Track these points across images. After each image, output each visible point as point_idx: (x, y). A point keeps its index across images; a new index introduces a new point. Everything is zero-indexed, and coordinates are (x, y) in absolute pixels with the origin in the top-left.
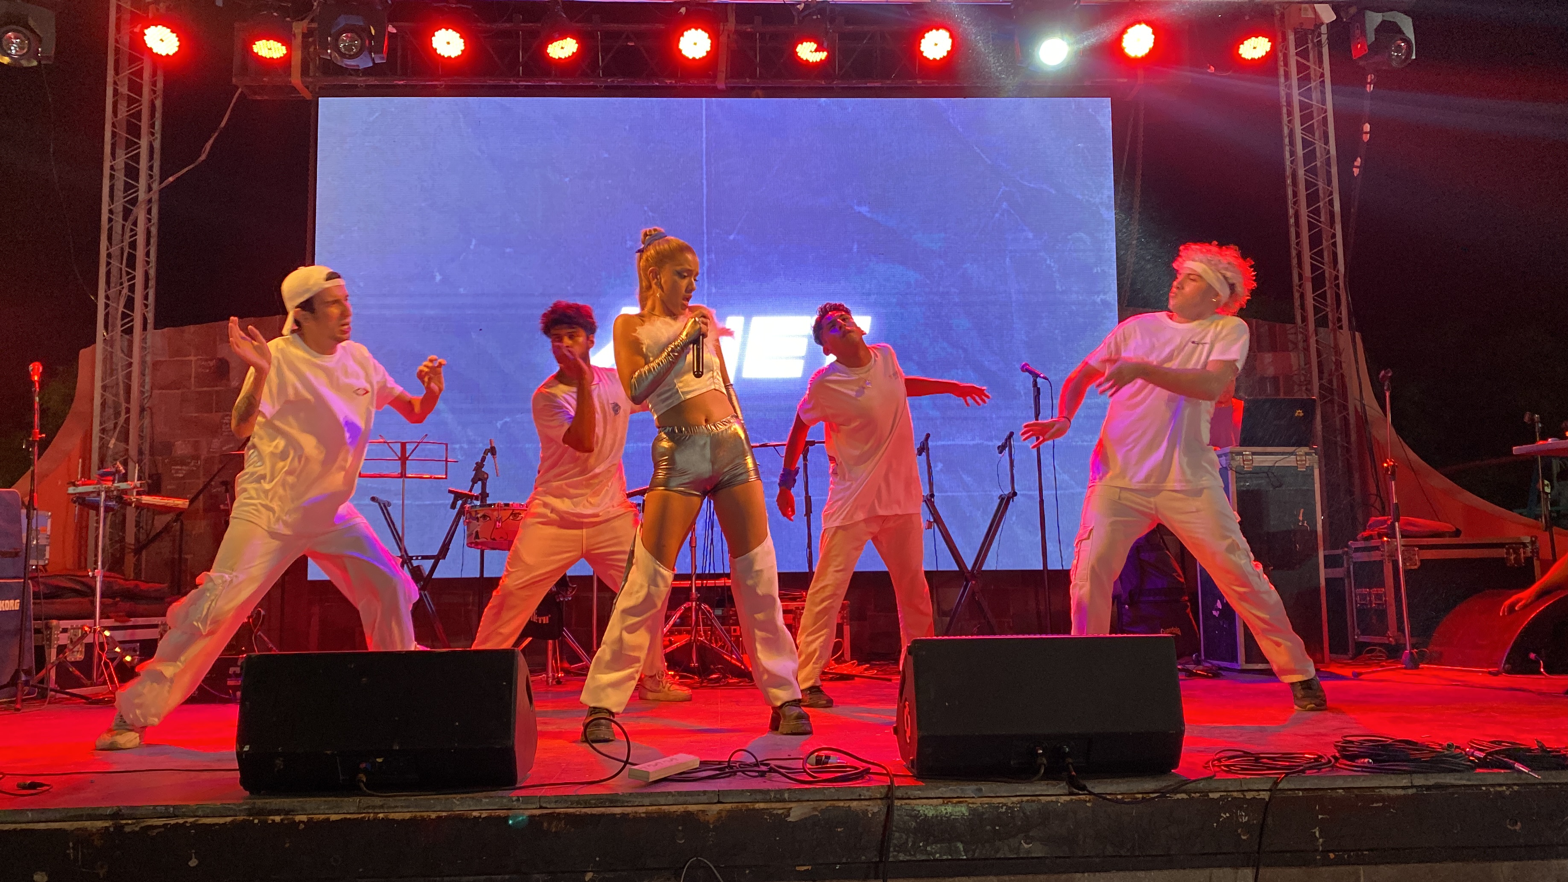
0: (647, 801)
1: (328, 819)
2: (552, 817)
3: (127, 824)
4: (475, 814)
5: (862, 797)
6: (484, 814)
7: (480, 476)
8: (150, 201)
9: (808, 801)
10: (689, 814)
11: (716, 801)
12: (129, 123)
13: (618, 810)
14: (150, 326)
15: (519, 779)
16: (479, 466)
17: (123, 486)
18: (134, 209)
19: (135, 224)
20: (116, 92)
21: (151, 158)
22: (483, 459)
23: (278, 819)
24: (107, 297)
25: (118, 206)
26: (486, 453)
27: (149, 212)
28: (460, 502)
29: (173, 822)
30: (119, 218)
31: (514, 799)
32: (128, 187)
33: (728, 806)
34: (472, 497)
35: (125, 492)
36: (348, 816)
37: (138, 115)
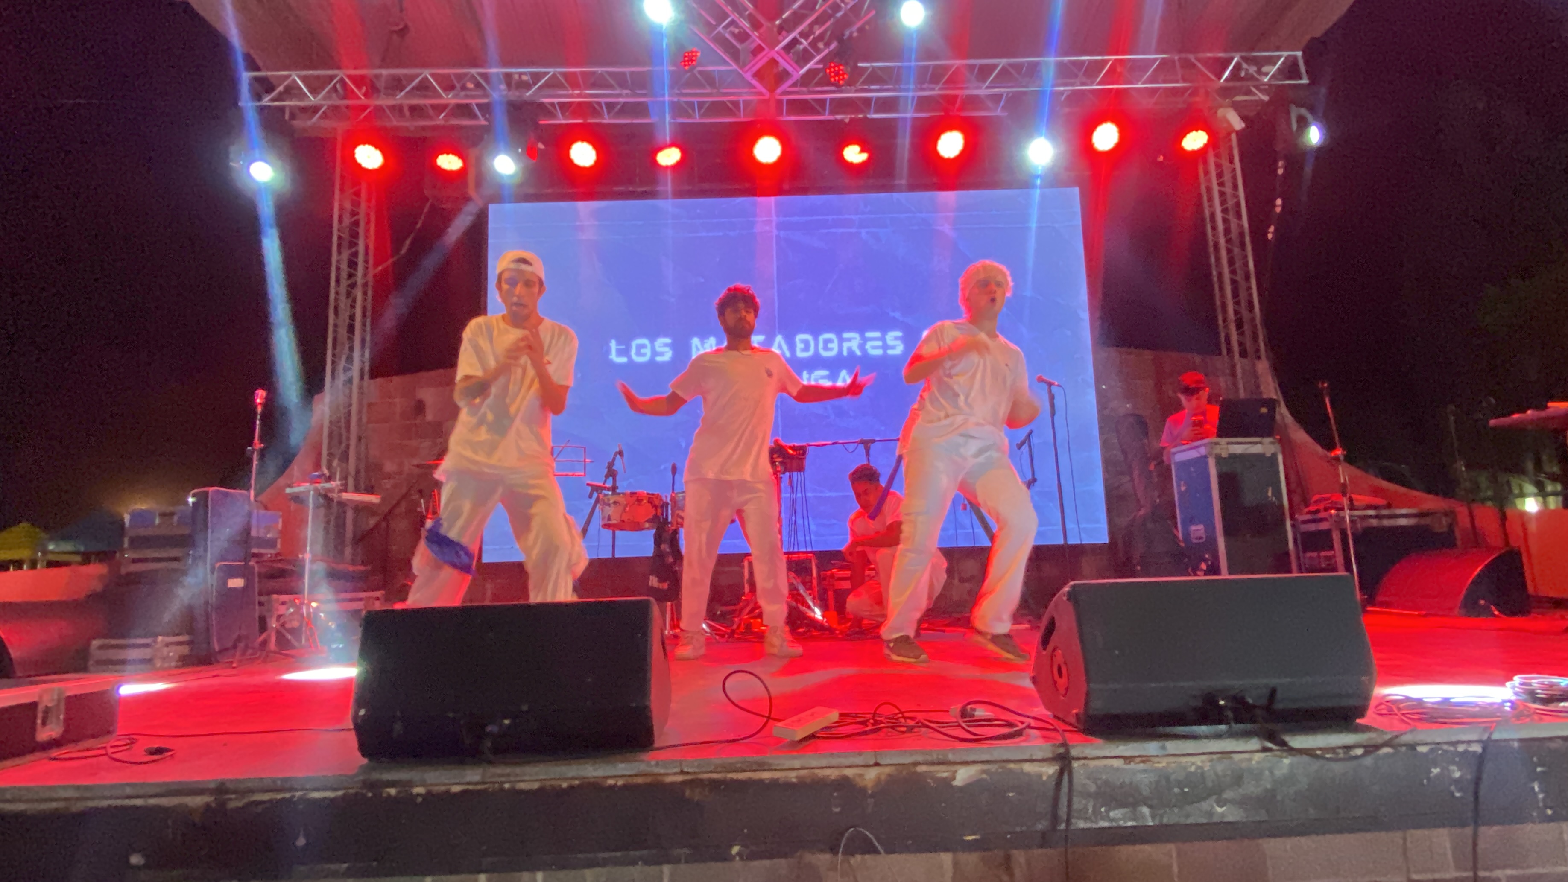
0: (797, 763)
1: (448, 792)
2: (695, 783)
3: (231, 799)
4: (611, 782)
5: (1034, 758)
6: (620, 782)
7: (612, 473)
8: (365, 285)
9: (974, 762)
10: (846, 779)
11: (872, 762)
12: (351, 229)
13: (766, 775)
14: (366, 377)
15: (656, 738)
16: (611, 465)
17: (327, 485)
18: (353, 291)
19: (354, 301)
20: (341, 209)
21: (367, 254)
22: (614, 459)
23: (393, 791)
24: (334, 355)
25: (343, 289)
26: (615, 455)
27: (365, 293)
28: (595, 495)
29: (279, 796)
30: (343, 298)
31: (653, 763)
32: (350, 276)
33: (887, 770)
34: (605, 488)
35: (331, 490)
36: (471, 787)
37: (356, 223)
